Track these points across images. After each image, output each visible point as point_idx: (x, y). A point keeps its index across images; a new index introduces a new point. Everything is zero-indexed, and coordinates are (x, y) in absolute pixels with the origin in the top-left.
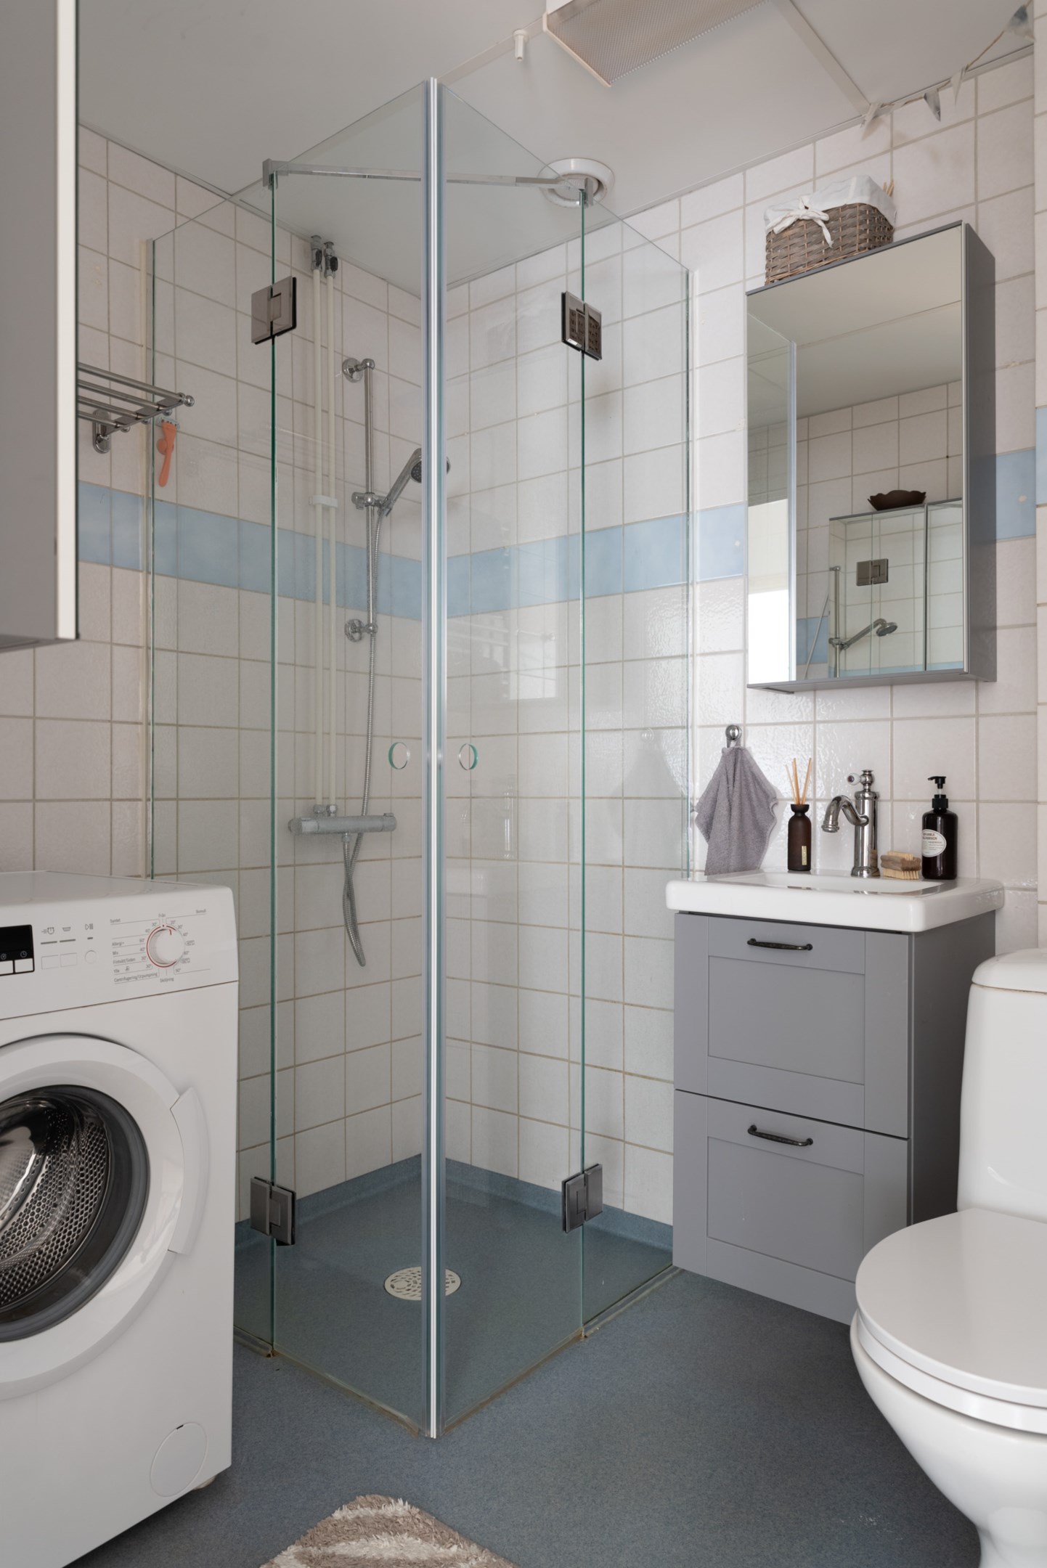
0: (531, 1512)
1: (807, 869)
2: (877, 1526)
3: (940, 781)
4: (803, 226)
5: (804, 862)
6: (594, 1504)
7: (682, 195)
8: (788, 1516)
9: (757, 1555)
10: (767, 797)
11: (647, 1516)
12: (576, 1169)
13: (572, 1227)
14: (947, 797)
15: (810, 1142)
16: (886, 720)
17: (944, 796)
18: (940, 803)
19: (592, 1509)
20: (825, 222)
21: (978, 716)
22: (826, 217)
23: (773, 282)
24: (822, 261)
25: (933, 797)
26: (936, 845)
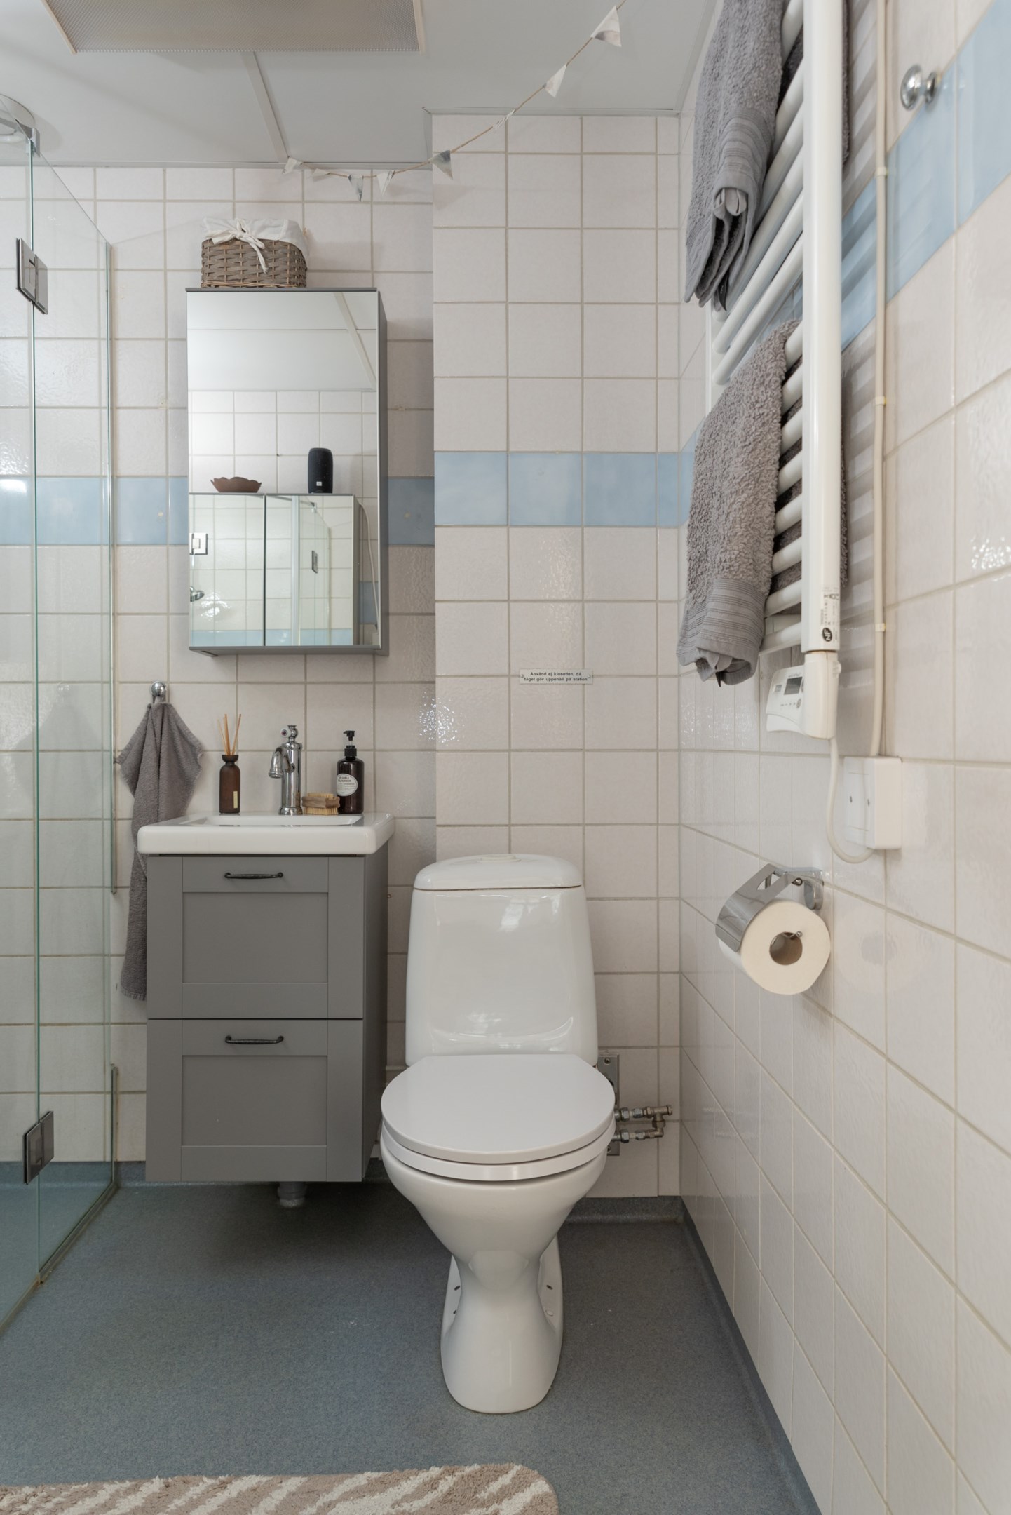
0: (67, 1438)
1: (237, 811)
2: (357, 1325)
3: (350, 734)
4: (239, 246)
5: (236, 806)
6: (124, 1407)
7: (98, 166)
8: (291, 1345)
9: (281, 1382)
10: (194, 750)
11: (177, 1395)
12: (32, 1120)
13: (32, 1177)
14: (356, 748)
15: (281, 1039)
16: (301, 683)
17: (354, 747)
18: (351, 752)
19: (125, 1411)
20: (260, 249)
21: (374, 683)
22: (261, 245)
23: (210, 286)
24: (256, 282)
25: (345, 748)
26: (348, 786)
